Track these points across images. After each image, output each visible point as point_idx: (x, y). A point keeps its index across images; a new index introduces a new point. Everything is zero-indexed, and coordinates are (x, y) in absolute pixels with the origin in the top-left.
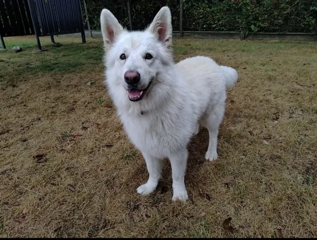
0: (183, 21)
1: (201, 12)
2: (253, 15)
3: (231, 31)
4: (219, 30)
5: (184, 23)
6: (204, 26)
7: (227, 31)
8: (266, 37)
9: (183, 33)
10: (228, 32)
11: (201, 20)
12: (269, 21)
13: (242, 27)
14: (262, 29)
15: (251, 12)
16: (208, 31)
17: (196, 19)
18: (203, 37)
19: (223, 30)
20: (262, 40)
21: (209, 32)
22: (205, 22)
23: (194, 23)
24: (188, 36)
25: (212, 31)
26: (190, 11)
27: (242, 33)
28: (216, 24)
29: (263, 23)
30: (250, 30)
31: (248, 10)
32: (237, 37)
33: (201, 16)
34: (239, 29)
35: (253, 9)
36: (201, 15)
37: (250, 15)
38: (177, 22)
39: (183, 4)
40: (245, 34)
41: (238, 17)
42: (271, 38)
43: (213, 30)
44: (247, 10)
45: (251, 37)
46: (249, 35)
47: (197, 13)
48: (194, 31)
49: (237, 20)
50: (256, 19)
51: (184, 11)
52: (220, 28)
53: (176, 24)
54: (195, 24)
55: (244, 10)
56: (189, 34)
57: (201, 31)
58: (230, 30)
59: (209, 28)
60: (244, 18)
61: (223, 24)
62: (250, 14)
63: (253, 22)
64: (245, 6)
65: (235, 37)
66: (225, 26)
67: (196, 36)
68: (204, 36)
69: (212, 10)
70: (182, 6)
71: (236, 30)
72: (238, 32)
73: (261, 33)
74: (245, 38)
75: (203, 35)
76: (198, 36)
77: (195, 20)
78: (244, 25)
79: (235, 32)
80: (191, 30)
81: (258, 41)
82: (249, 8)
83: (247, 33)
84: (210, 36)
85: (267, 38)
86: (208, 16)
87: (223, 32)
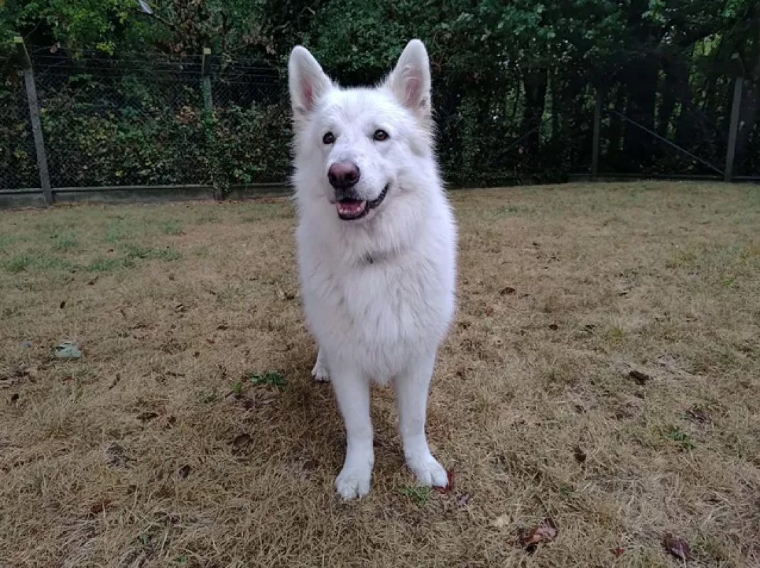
0: (48, 161)
1: (101, 140)
2: (232, 149)
3: (190, 183)
4: (160, 182)
5: (53, 169)
6: (118, 174)
7: (180, 184)
8: (266, 193)
9: (54, 193)
10: (182, 186)
11: (103, 158)
12: (266, 161)
13: (213, 175)
14: (256, 176)
15: (227, 142)
16: (129, 184)
17: (90, 157)
18: (119, 200)
19: (168, 182)
20: (258, 198)
21: (132, 187)
22: (117, 165)
23: (85, 167)
24: (72, 199)
25: (140, 184)
26: (68, 137)
27: (215, 185)
28: (149, 167)
29: (256, 163)
30: (233, 179)
31: (220, 137)
32: (205, 196)
33: (105, 150)
34: (208, 178)
35: (229, 137)
36: (104, 146)
37: (227, 149)
38: (28, 165)
39: (41, 118)
40: (223, 189)
41: (201, 153)
42: (275, 194)
43: (143, 183)
44: (218, 138)
45: (236, 194)
46: (232, 189)
47: (89, 143)
48: (88, 185)
49: (200, 158)
50: (240, 156)
51: (46, 135)
52: (161, 178)
53: (25, 170)
54: (88, 170)
55: (211, 138)
56: (75, 193)
57: (108, 185)
58: (186, 180)
59: (131, 177)
60: (215, 156)
61: (167, 168)
62: (226, 145)
63: (236, 163)
64: (211, 129)
65: (200, 196)
66: (172, 171)
67: (96, 198)
68: (121, 197)
69: (129, 135)
70: (39, 123)
71: (201, 182)
72: (206, 185)
73: (254, 184)
74: (223, 196)
75: (117, 194)
76: (104, 200)
77: (85, 159)
78: (216, 169)
79: (198, 185)
80: (77, 185)
81: (253, 201)
82: (220, 134)
83: (227, 186)
84: (138, 198)
85: (270, 194)
86: (123, 150)
87: (170, 186)
